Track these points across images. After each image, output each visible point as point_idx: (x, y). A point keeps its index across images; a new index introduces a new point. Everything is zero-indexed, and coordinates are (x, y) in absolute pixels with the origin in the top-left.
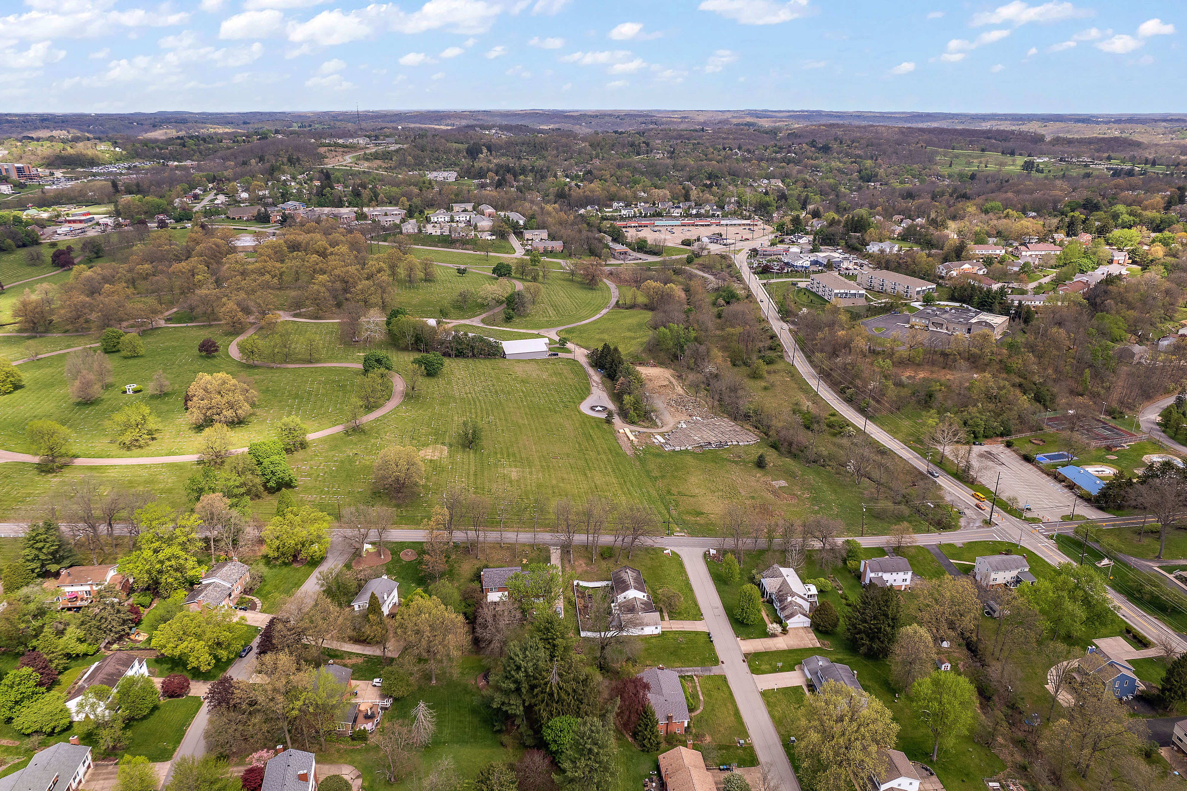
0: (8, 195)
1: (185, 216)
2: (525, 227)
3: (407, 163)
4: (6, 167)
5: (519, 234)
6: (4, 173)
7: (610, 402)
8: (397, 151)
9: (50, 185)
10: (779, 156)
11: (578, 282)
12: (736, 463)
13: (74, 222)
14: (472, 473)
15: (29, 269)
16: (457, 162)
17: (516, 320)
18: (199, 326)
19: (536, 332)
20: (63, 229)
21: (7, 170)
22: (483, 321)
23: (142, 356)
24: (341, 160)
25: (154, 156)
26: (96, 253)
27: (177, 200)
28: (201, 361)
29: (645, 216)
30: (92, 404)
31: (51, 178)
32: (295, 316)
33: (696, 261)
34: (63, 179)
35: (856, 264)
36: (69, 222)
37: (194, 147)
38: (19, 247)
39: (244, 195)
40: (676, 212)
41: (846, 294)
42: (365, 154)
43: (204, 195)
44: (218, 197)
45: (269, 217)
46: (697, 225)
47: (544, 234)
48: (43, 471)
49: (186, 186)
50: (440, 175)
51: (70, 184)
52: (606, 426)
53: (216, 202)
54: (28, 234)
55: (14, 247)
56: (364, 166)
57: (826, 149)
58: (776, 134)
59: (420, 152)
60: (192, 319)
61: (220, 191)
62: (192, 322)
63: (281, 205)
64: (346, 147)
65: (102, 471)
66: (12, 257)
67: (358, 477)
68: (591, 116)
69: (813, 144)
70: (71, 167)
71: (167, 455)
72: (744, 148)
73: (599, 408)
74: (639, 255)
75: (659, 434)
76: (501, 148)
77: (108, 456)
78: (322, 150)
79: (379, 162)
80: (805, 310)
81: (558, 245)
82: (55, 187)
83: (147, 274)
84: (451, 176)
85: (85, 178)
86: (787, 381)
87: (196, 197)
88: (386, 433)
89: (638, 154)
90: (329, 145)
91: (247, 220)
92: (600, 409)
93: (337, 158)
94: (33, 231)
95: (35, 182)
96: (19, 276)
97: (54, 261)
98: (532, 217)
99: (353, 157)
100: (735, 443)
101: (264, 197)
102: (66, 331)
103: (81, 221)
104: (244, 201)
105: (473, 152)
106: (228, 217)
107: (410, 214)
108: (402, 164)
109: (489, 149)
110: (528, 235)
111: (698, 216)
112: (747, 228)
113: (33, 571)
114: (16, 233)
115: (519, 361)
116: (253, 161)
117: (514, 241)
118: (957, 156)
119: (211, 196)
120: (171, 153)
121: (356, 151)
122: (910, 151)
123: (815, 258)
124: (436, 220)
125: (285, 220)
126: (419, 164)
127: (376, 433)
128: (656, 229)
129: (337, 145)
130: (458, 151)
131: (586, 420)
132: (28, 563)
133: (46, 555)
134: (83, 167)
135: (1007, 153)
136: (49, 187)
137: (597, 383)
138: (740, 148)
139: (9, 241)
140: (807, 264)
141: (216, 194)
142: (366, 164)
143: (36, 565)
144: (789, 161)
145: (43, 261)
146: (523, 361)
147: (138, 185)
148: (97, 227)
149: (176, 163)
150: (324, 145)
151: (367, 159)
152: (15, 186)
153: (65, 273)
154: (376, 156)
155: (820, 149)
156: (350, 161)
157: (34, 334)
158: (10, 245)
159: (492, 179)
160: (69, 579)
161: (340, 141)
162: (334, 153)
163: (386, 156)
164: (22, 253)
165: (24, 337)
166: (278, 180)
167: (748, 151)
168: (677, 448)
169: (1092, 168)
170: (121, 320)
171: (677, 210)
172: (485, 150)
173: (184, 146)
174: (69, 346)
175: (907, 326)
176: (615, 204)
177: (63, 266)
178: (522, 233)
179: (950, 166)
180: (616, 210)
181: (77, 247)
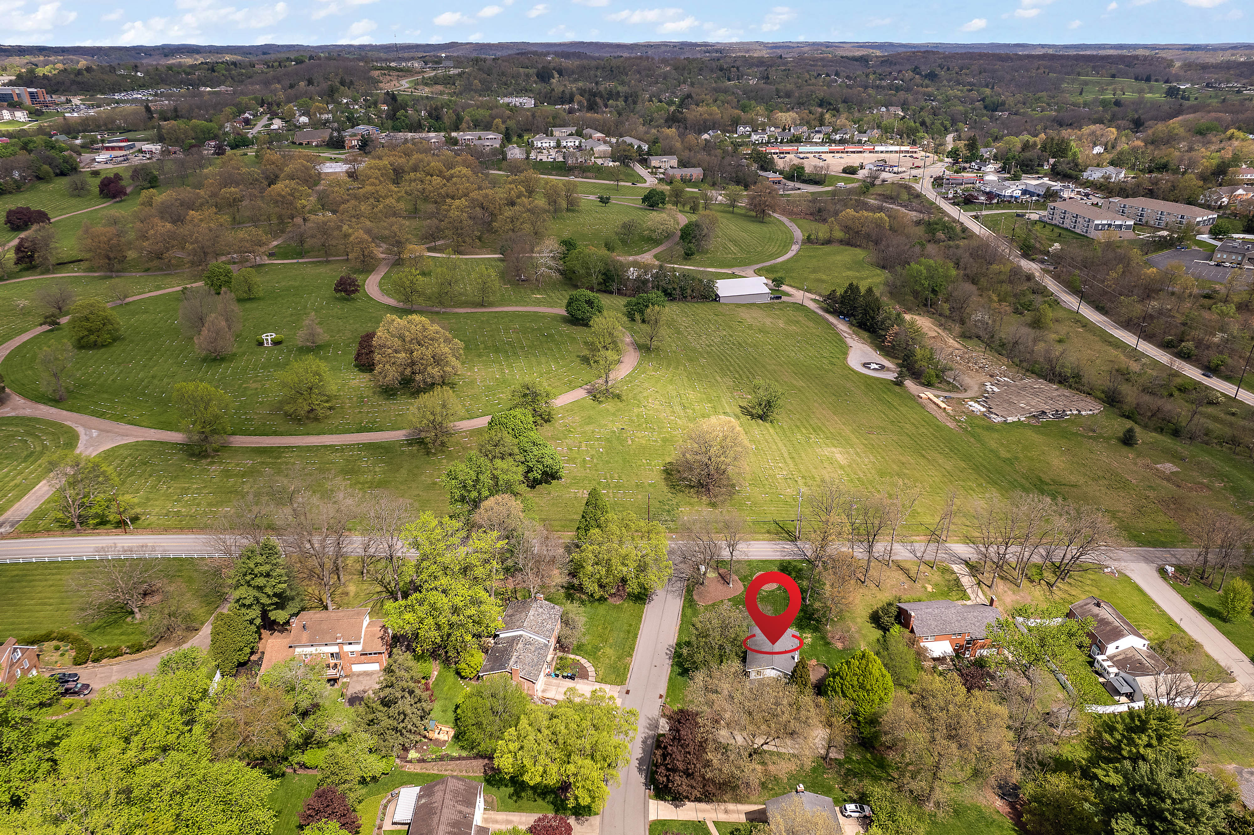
0: (24, 123)
1: (241, 143)
2: (649, 153)
3: (474, 87)
4: (17, 91)
5: (644, 162)
6: (16, 99)
7: (882, 359)
8: (459, 75)
9: (70, 112)
10: (884, 83)
11: (741, 215)
12: (1094, 439)
13: (113, 148)
14: (786, 455)
15: (73, 201)
16: (528, 87)
17: (697, 257)
18: (313, 262)
19: (729, 271)
20: (101, 156)
21: (18, 95)
22: (656, 257)
23: (259, 299)
24: (397, 85)
25: (181, 82)
26: (150, 182)
27: (228, 125)
28: (339, 305)
29: (781, 142)
30: (223, 359)
31: (69, 105)
32: (430, 249)
33: (872, 190)
34: (82, 107)
35: (1079, 193)
36: (107, 149)
37: (224, 72)
38: (57, 175)
39: (304, 119)
40: (817, 138)
41: (1110, 225)
42: (423, 77)
43: (256, 120)
44: (274, 121)
45: (343, 142)
46: (847, 152)
47: (674, 162)
48: (193, 455)
49: (235, 109)
50: (515, 101)
51: (92, 112)
52: (897, 388)
53: (272, 127)
54: (66, 161)
55: (52, 175)
56: (426, 91)
57: (932, 76)
58: (867, 62)
59: (485, 75)
60: (301, 254)
61: (274, 115)
62: (303, 257)
63: (350, 130)
64: (400, 70)
65: (275, 454)
66: (51, 186)
67: (639, 463)
68: (645, 46)
69: (916, 70)
70: (91, 93)
71: (360, 431)
72: (842, 74)
73: (873, 366)
74: (798, 185)
75: (972, 399)
76: (573, 72)
77: (275, 433)
78: (376, 73)
79: (439, 88)
80: (1057, 245)
81: (696, 173)
82: (76, 115)
83: (234, 199)
84: (529, 102)
85: (108, 105)
86: (1080, 332)
87: (247, 122)
88: (646, 398)
89: (729, 80)
90: (382, 68)
91: (317, 146)
92: (877, 367)
93: (393, 83)
94: (71, 157)
95: (52, 110)
96: (64, 209)
97: (101, 191)
98: (655, 142)
99: (411, 82)
100: (1075, 412)
101: (327, 121)
102: (147, 270)
103: (120, 148)
104: (305, 125)
105: (544, 76)
106: (294, 143)
107: (507, 138)
108: (468, 89)
109: (560, 73)
110: (654, 162)
111: (842, 142)
112: (908, 155)
113: (251, 622)
114: (53, 159)
115: (738, 305)
116: (302, 84)
117: (639, 169)
118: (1086, 83)
119: (264, 121)
120: (199, 79)
121: (412, 76)
122: (1031, 77)
123: (1024, 187)
124: (539, 145)
125: (365, 145)
126: (486, 89)
127: (634, 398)
128: (802, 156)
129: (390, 69)
130: (527, 76)
131: (869, 382)
132: (243, 610)
133: (269, 596)
134: (103, 94)
135: (1142, 80)
136: (69, 115)
137: (848, 334)
138: (837, 74)
139: (46, 167)
140: (1018, 193)
141: (270, 119)
142: (427, 89)
143: (255, 613)
144: (898, 89)
145: (89, 191)
146: (743, 305)
147: (176, 110)
148: (141, 155)
149: (208, 89)
150: (377, 69)
151: (426, 84)
152: (30, 113)
153: (117, 205)
154: (436, 81)
155: (926, 76)
156: (407, 85)
157: (109, 274)
158: (48, 173)
159: (579, 103)
160: (305, 635)
161: (393, 64)
162: (389, 78)
163: (448, 81)
164: (63, 182)
165: (95, 277)
166: (340, 103)
167: (848, 77)
168: (1010, 420)
169: (1246, 95)
170: (217, 255)
171: (818, 136)
172: (556, 75)
173: (213, 71)
174: (158, 288)
175: (1212, 263)
176: (741, 129)
177: (114, 197)
178: (646, 160)
179: (1081, 94)
180: (741, 136)
181: (126, 175)
